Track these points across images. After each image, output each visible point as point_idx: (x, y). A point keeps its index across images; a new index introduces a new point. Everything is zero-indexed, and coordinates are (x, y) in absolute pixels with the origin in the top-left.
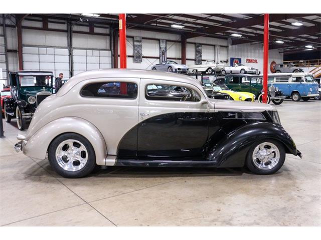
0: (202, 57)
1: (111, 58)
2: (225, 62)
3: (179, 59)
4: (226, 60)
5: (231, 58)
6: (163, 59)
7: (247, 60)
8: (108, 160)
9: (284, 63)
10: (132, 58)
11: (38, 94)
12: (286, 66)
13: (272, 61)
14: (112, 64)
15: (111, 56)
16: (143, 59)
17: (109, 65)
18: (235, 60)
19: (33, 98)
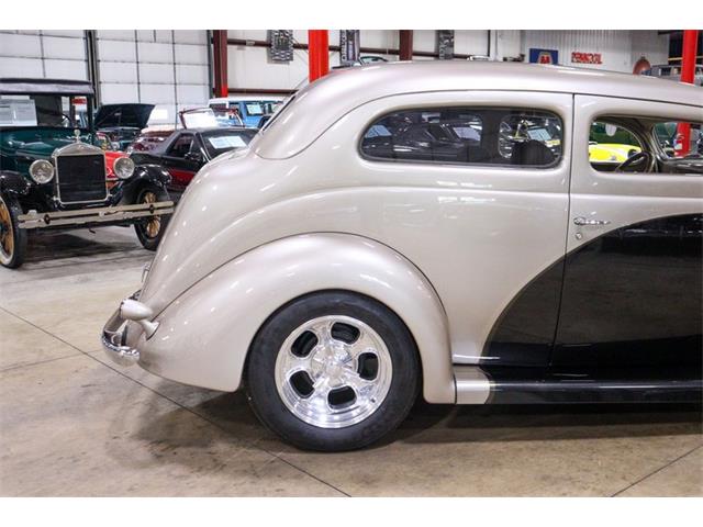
0: (455, 45)
1: (206, 47)
2: (515, 60)
3: (392, 52)
4: (517, 56)
5: (531, 50)
6: (351, 52)
7: (574, 54)
8: (462, 385)
9: (670, 63)
10: (263, 50)
11: (59, 151)
12: (675, 71)
13: (638, 58)
14: (209, 65)
15: (206, 42)
16: (296, 51)
17: (200, 68)
18: (541, 55)
19: (46, 163)
